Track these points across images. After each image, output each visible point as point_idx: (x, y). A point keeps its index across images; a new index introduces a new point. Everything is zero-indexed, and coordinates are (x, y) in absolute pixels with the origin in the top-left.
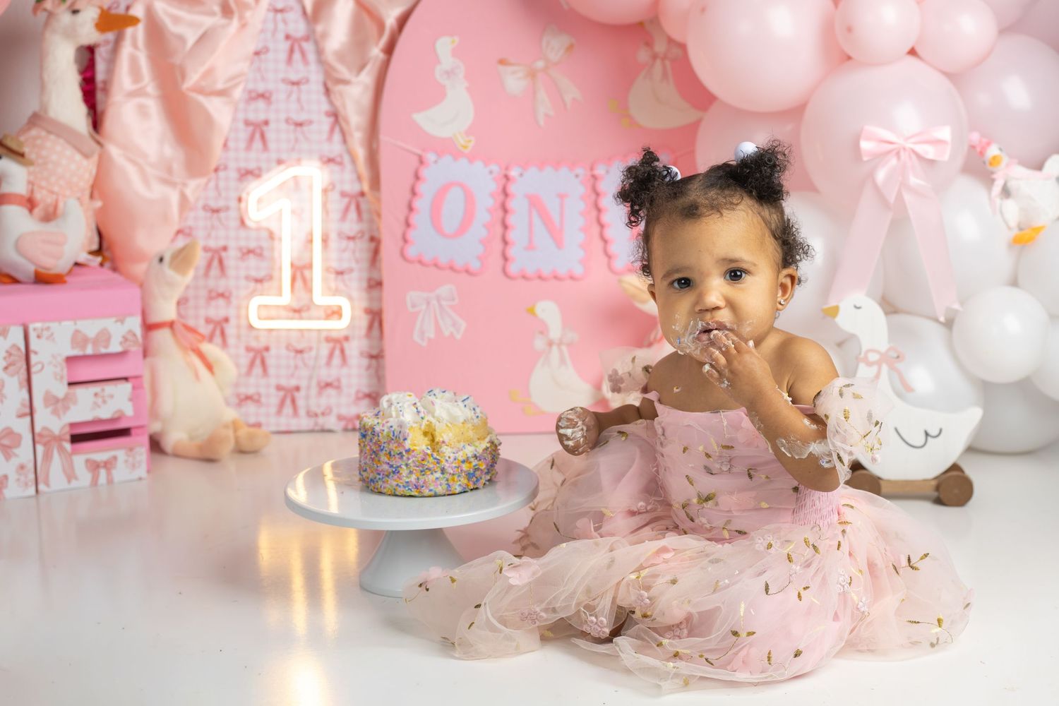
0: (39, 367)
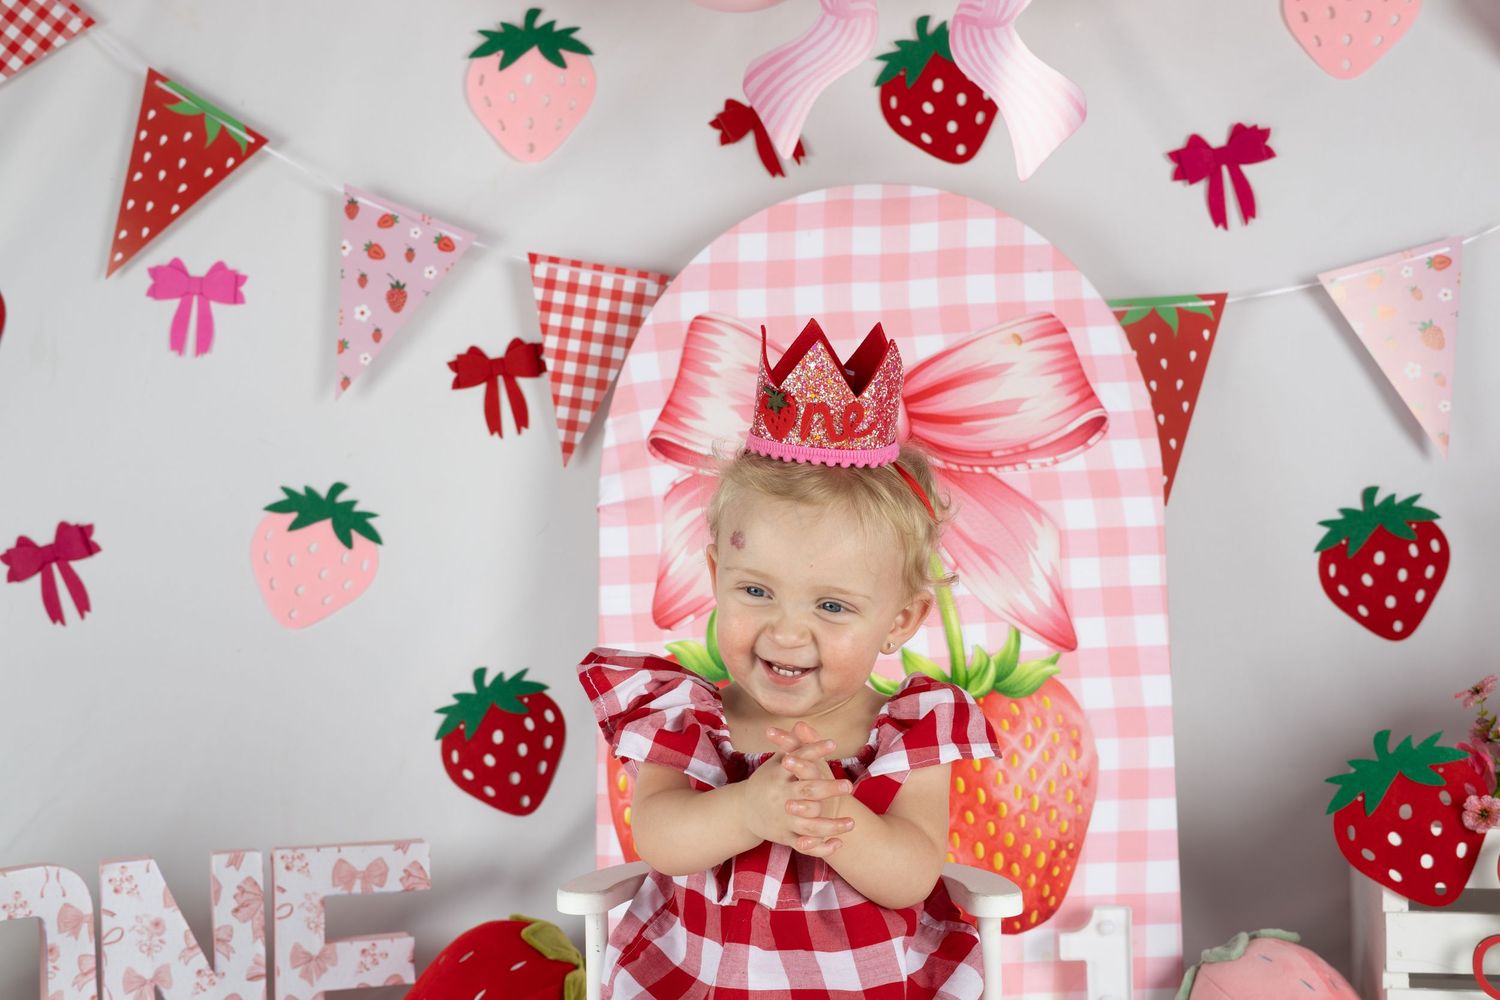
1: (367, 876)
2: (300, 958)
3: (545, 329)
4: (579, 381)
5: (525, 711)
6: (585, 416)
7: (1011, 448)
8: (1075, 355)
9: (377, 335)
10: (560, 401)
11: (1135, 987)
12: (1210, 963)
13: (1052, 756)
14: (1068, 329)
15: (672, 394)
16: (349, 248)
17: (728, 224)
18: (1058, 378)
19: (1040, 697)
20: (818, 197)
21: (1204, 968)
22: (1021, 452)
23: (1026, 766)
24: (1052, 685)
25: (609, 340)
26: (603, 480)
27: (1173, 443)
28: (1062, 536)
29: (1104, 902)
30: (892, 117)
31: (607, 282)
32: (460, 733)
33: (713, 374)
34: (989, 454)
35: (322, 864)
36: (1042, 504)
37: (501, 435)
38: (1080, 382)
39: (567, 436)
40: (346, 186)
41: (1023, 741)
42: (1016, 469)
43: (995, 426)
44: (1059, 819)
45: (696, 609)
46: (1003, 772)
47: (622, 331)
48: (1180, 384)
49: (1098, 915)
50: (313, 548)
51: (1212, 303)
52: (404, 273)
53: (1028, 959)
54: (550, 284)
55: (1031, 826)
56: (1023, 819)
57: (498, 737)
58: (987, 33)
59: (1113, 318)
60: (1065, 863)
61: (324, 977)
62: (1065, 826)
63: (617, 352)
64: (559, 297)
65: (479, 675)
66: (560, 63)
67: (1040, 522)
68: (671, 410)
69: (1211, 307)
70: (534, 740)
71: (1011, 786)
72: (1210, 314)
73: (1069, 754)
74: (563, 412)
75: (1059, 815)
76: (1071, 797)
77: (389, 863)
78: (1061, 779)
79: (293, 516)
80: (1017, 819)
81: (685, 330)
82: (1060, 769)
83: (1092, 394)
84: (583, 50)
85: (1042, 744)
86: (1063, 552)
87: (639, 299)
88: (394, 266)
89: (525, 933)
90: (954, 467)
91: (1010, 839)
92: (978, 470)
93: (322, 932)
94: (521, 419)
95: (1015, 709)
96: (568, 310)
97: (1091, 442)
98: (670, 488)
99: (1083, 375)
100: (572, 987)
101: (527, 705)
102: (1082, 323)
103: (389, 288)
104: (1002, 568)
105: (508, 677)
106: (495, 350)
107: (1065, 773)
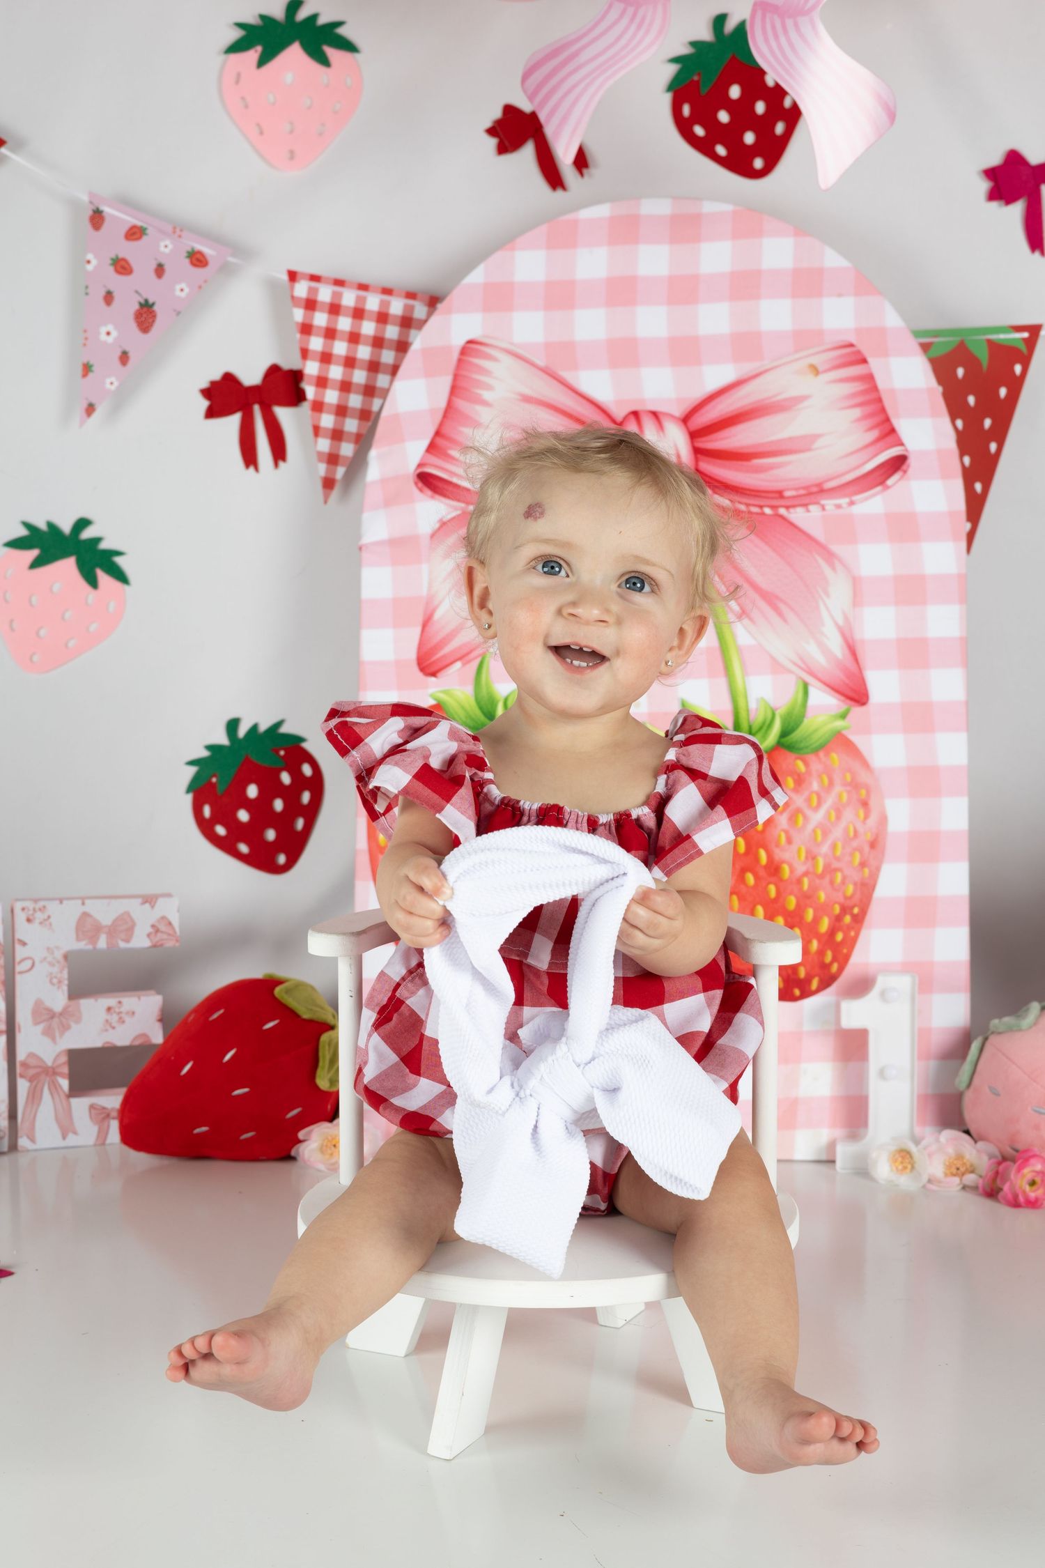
0: (28, 964)
1: (112, 931)
2: (44, 1015)
3: (305, 353)
4: (341, 411)
5: (281, 764)
6: (347, 449)
7: (804, 488)
8: (875, 388)
9: (124, 358)
10: (321, 432)
11: (920, 1058)
12: (1000, 1033)
13: (838, 817)
14: (870, 360)
15: (441, 424)
16: (94, 262)
17: (505, 240)
18: (857, 412)
19: (827, 754)
20: (602, 211)
21: (992, 1039)
22: (814, 492)
23: (810, 826)
24: (841, 742)
25: (374, 367)
26: (366, 516)
27: (978, 487)
28: (856, 582)
29: (888, 969)
30: (684, 127)
31: (373, 303)
32: (211, 786)
33: (485, 403)
34: (780, 494)
35: (65, 916)
36: (835, 548)
37: (257, 469)
38: (881, 418)
39: (327, 471)
40: (91, 194)
41: (808, 800)
42: (808, 511)
43: (789, 463)
44: (843, 882)
45: (463, 656)
46: (786, 832)
47: (388, 357)
48: (988, 423)
49: (881, 983)
50: (56, 587)
51: (1026, 335)
52: (152, 290)
53: (807, 1027)
54: (311, 305)
55: (814, 889)
56: (806, 881)
57: (252, 791)
58: (789, 22)
59: (918, 349)
60: (849, 928)
61: (67, 1034)
62: (850, 889)
63: (382, 380)
64: (320, 319)
65: (233, 725)
66: (324, 61)
67: (833, 568)
68: (440, 441)
69: (1025, 340)
70: (291, 795)
71: (794, 847)
72: (1023, 348)
73: (857, 815)
74: (324, 445)
75: (844, 878)
76: (857, 859)
77: (134, 916)
78: (847, 840)
79: (35, 553)
80: (799, 881)
81: (455, 355)
82: (846, 831)
83: (893, 431)
84: (348, 46)
85: (829, 802)
86: (857, 599)
87: (407, 322)
88: (141, 284)
89: (278, 991)
90: (743, 507)
91: (792, 903)
92: (768, 511)
93: (65, 988)
94: (279, 452)
95: (800, 766)
96: (330, 334)
97: (890, 482)
98: (437, 526)
99: (883, 410)
100: (327, 1047)
101: (283, 757)
102: (884, 353)
103: (137, 307)
104: (790, 615)
105: (263, 728)
106: (251, 376)
107: (852, 834)
